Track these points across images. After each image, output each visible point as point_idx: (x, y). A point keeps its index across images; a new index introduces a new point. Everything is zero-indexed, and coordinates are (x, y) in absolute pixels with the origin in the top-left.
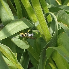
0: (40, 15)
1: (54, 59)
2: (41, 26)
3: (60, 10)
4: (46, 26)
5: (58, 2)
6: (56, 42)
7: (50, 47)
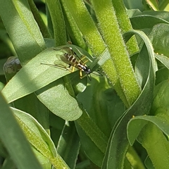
0: (115, 38)
1: (146, 145)
2: (115, 65)
3: (159, 23)
4: (129, 65)
5: (150, 4)
6: (152, 103)
7: (139, 117)
